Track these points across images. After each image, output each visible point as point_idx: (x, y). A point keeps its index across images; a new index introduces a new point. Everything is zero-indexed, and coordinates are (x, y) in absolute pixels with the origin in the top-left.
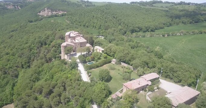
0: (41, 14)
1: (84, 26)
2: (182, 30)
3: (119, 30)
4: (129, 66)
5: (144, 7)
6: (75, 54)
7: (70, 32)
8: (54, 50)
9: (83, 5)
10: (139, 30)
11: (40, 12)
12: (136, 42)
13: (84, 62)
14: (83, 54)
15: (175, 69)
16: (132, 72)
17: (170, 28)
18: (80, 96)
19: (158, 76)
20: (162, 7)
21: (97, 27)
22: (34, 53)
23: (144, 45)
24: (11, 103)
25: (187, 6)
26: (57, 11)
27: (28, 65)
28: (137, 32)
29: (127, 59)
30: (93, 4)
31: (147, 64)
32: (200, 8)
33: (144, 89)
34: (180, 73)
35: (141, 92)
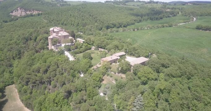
0: (14, 14)
1: (62, 24)
2: (149, 25)
3: (96, 27)
4: (105, 50)
5: (118, 5)
6: (61, 45)
7: (53, 28)
8: (43, 42)
9: (58, 4)
10: (113, 26)
11: (12, 12)
12: (111, 36)
13: (69, 50)
14: (67, 44)
15: (136, 49)
16: (107, 54)
17: (140, 23)
18: (71, 69)
19: (125, 53)
20: (134, 5)
21: (76, 24)
22: (22, 47)
23: (118, 38)
24: (12, 84)
25: (155, 4)
26: (32, 10)
27: (19, 56)
28: (112, 28)
29: (103, 45)
30: (68, 3)
31: (118, 47)
32: (165, 6)
33: (115, 62)
34: (139, 50)
35: (113, 63)
